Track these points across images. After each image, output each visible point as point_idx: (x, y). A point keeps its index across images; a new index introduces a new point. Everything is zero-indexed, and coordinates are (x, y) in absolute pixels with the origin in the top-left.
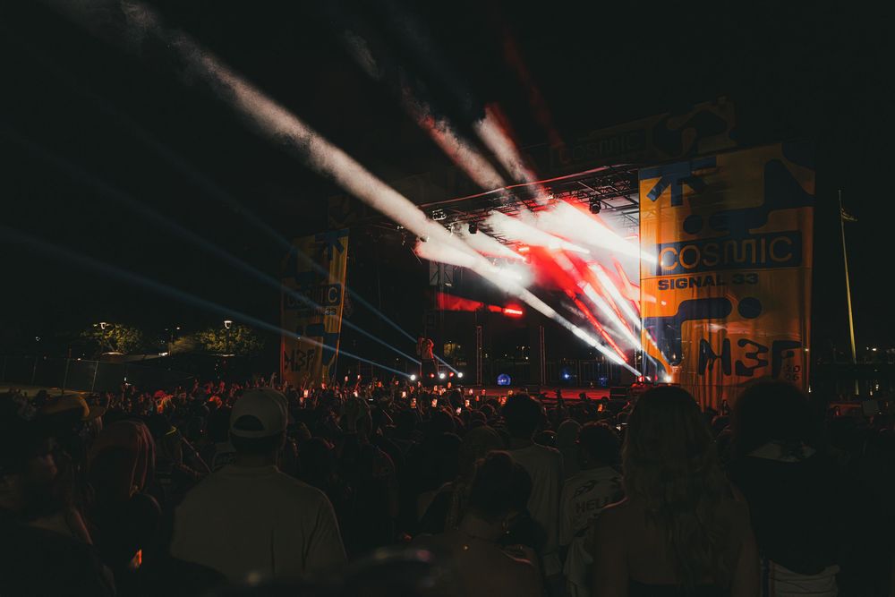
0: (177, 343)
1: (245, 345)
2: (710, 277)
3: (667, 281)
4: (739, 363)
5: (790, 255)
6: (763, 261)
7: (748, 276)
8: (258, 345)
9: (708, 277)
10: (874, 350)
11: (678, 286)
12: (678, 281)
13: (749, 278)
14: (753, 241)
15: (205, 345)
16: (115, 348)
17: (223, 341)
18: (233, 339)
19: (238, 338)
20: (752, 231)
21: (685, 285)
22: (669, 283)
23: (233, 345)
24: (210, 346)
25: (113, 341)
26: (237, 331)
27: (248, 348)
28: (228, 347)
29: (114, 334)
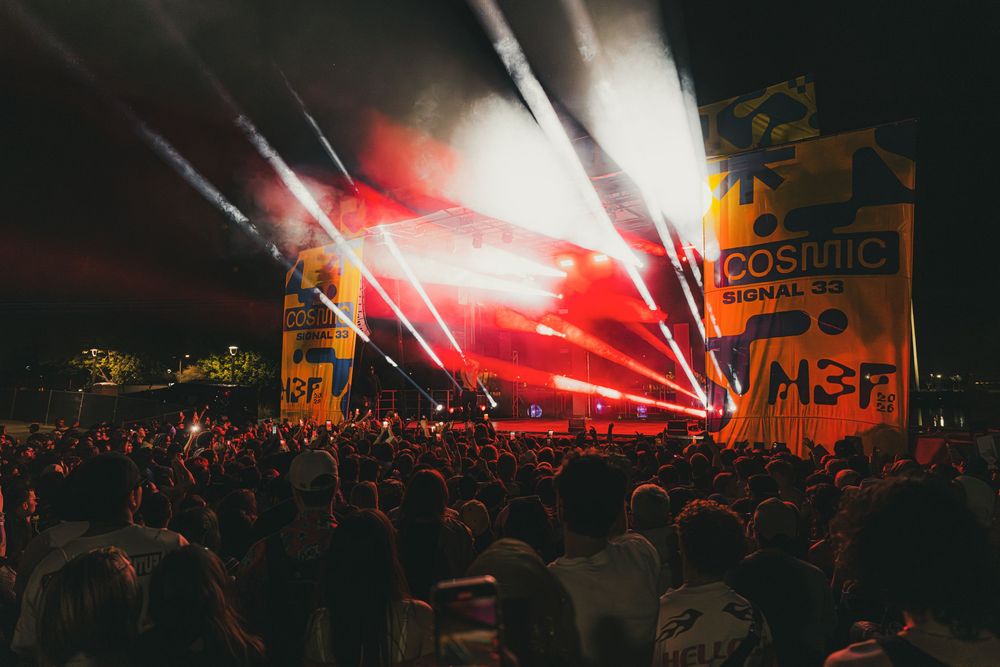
0: (186, 372)
1: (253, 375)
2: (785, 287)
3: (733, 293)
4: (819, 389)
5: (883, 261)
6: (850, 266)
7: (832, 283)
8: (268, 373)
9: (781, 287)
10: (939, 376)
11: (746, 299)
12: (746, 292)
13: (832, 287)
14: (838, 243)
15: (208, 374)
16: (110, 377)
17: (228, 369)
18: (239, 367)
19: (245, 366)
20: (836, 231)
21: (755, 297)
22: (736, 296)
23: (240, 374)
24: (213, 375)
25: (107, 371)
26: (244, 358)
27: (256, 377)
28: (234, 377)
29: (108, 362)
